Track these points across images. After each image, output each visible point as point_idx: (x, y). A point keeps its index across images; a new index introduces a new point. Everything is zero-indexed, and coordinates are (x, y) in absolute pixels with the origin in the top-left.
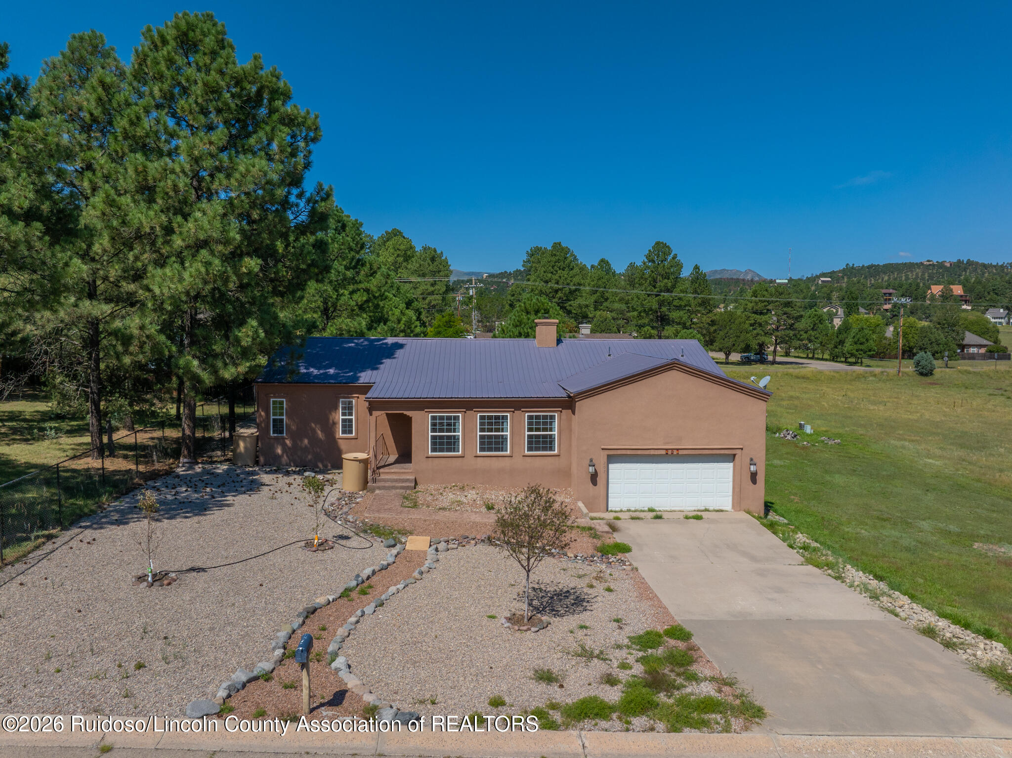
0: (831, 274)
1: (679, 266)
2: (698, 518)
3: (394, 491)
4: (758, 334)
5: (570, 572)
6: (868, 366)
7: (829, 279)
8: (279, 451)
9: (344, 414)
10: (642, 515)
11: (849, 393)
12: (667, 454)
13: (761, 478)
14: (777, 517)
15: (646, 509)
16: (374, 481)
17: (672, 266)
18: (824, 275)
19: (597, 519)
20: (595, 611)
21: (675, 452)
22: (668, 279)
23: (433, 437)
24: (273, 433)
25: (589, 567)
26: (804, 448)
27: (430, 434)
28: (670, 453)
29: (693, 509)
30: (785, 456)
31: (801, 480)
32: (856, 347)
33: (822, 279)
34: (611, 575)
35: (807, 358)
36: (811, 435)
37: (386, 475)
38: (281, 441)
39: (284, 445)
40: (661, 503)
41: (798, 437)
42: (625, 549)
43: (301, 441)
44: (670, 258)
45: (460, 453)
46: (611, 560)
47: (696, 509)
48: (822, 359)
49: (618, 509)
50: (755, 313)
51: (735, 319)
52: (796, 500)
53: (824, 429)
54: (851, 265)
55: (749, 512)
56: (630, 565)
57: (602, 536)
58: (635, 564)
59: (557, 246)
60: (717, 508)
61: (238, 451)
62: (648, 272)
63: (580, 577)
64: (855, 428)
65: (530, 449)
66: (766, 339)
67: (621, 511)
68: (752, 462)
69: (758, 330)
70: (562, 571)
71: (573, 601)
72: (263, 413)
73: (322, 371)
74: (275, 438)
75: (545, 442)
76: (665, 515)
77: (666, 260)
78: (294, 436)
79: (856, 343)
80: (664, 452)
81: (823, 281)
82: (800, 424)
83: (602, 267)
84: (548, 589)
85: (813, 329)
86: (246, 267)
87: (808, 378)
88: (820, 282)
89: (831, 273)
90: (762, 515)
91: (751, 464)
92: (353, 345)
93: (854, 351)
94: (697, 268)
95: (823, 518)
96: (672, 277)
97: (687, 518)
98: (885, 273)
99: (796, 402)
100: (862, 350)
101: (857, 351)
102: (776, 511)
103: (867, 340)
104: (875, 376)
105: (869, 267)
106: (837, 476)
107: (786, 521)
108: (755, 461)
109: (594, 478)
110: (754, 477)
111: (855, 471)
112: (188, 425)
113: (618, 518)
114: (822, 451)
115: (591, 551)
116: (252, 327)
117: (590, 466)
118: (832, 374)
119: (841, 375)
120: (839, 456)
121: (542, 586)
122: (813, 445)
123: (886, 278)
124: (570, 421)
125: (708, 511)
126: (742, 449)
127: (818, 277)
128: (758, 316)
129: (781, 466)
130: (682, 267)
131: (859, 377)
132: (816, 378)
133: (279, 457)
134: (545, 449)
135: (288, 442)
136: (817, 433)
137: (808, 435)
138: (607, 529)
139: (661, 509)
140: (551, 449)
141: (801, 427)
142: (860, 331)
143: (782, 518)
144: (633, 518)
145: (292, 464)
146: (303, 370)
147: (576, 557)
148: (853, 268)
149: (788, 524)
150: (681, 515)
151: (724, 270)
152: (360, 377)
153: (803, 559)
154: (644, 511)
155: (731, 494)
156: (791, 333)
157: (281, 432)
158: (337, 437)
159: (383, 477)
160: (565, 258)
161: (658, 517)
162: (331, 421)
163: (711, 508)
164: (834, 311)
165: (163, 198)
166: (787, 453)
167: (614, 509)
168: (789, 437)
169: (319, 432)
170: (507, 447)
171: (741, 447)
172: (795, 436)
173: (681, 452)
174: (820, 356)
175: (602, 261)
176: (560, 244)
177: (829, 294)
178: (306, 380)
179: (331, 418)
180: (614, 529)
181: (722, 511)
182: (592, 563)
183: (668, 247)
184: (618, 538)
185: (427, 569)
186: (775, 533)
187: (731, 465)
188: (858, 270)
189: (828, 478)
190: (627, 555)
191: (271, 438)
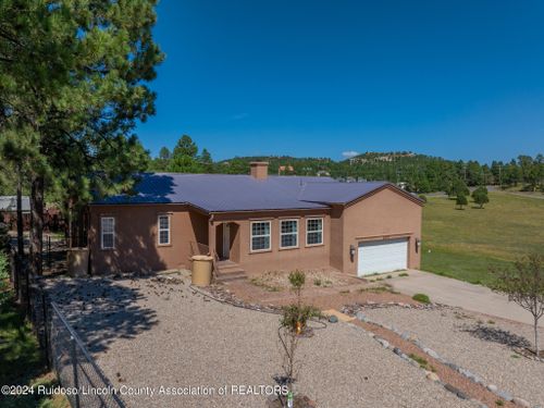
8: (109, 261)
9: (161, 227)
15: (373, 273)
17: (192, 149)
23: (253, 239)
24: (104, 246)
27: (252, 236)
28: (385, 238)
38: (110, 252)
39: (112, 255)
43: (127, 251)
45: (270, 248)
47: (393, 270)
65: (308, 243)
72: (94, 230)
75: (316, 237)
80: (382, 238)
97: (401, 276)
109: (352, 258)
110: (417, 249)
117: (351, 250)
124: (329, 222)
126: (413, 234)
130: (197, 150)
133: (108, 266)
134: (315, 242)
135: (116, 253)
140: (319, 241)
155: (406, 260)
157: (111, 245)
158: (156, 246)
161: (390, 277)
162: (152, 234)
169: (142, 243)
170: (296, 243)
178: (132, 202)
179: (152, 231)
180: (389, 286)
183: (190, 138)
191: (101, 251)
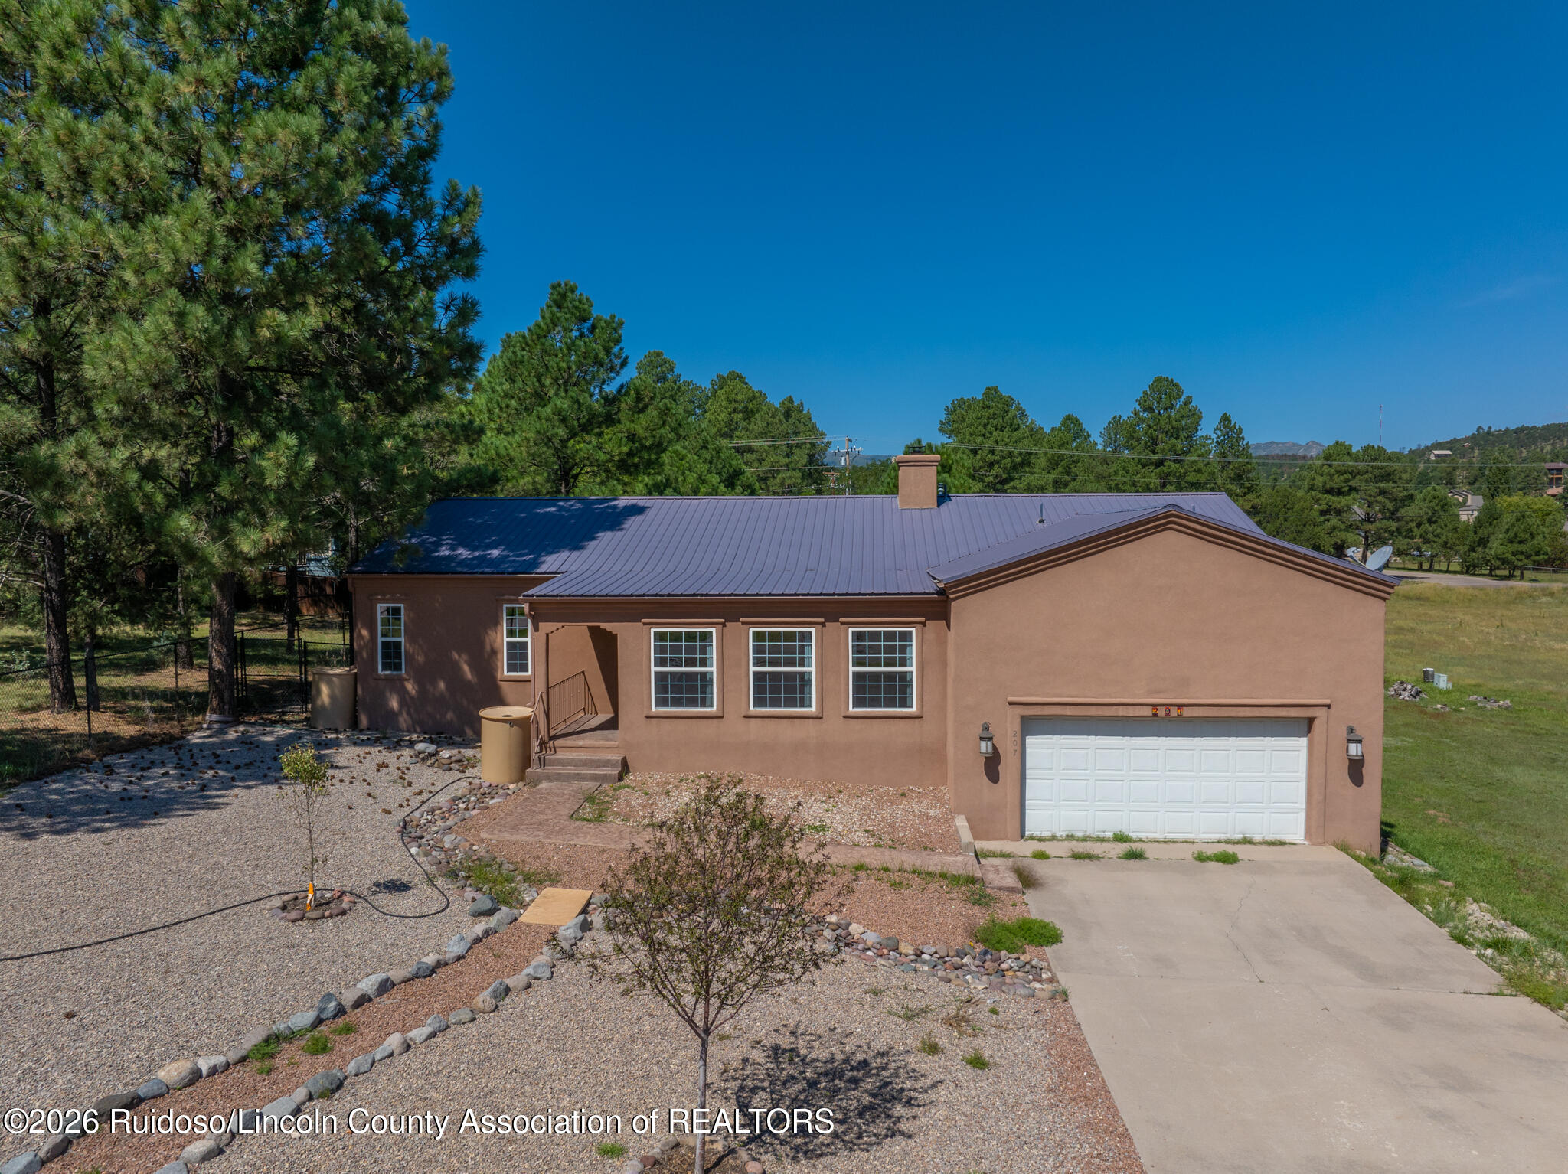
0: (1451, 444)
1: (1196, 416)
2: (1228, 859)
3: (576, 785)
4: (1334, 528)
5: (890, 1001)
6: (1534, 580)
7: (1448, 452)
8: (394, 704)
9: (511, 633)
10: (1097, 849)
11: (1506, 622)
12: (1155, 715)
13: (1373, 772)
14: (1406, 858)
15: (1110, 835)
16: (543, 763)
17: (1183, 417)
18: (1439, 445)
19: (994, 856)
20: (920, 1138)
21: (1174, 712)
22: (1177, 438)
23: (660, 676)
24: (384, 669)
25: (944, 988)
26: (1438, 715)
27: (653, 669)
28: (1162, 712)
29: (1216, 837)
30: (1402, 729)
31: (1442, 777)
32: (1510, 547)
33: (1436, 452)
34: (994, 1011)
35: (1420, 569)
36: (1448, 692)
37: (567, 752)
38: (396, 684)
39: (403, 693)
40: (1142, 824)
41: (1423, 695)
42: (1046, 936)
43: (434, 684)
44: (1179, 404)
45: (715, 708)
46: (1004, 966)
47: (1223, 837)
48: (1447, 572)
49: (1046, 834)
50: (1329, 491)
51: (1294, 503)
52: (1441, 820)
53: (1473, 682)
54: (1486, 429)
55: (1344, 848)
56: (1052, 980)
57: (996, 900)
58: (1065, 980)
59: (992, 393)
60: (1271, 837)
61: (319, 702)
62: (1141, 429)
63: (910, 1016)
64: (1534, 680)
65: (859, 702)
66: (1350, 537)
67: (1053, 838)
68: (1352, 736)
69: (1334, 521)
70: (869, 997)
71: (866, 1099)
72: (365, 633)
73: (476, 554)
74: (387, 678)
75: (890, 689)
76: (1150, 851)
77: (1172, 407)
78: (423, 677)
79: (1511, 541)
80: (1147, 712)
81: (1437, 456)
82: (1426, 673)
83: (1068, 429)
84: (814, 1055)
85: (1430, 521)
86: (269, 327)
87: (1427, 599)
88: (1432, 457)
89: (1450, 442)
90: (1375, 853)
91: (1349, 741)
92: (553, 509)
93: (1509, 556)
94: (1225, 418)
95: (1513, 862)
96: (1183, 434)
97: (1201, 858)
98: (1546, 440)
99: (1410, 637)
100: (1522, 553)
101: (1514, 554)
102: (1402, 844)
103: (1532, 536)
104: (1552, 594)
105: (1518, 431)
106: (1518, 770)
107: (1429, 869)
108: (1360, 732)
109: (992, 766)
110: (1356, 769)
111: (1554, 760)
112: (218, 652)
113: (1041, 856)
114: (1475, 721)
115: (959, 940)
116: (288, 448)
117: (982, 739)
118: (1471, 591)
119: (1487, 595)
120: (1512, 731)
121: (801, 1044)
122: (1455, 710)
123: (1548, 448)
124: (942, 643)
125: (1250, 842)
126: (1329, 706)
127: (1429, 449)
128: (1334, 498)
129: (1398, 748)
130: (1200, 418)
131: (1520, 597)
132: (1441, 600)
133: (392, 715)
134: (891, 703)
135: (409, 686)
136: (1458, 689)
137: (1441, 692)
138: (1011, 880)
139: (1143, 836)
140: (905, 703)
141: (1427, 677)
142: (1518, 520)
143: (1417, 861)
144: (1076, 856)
145: (418, 729)
146: (444, 552)
147: (919, 954)
148: (1489, 433)
149: (1437, 876)
150: (1188, 853)
151: (1272, 443)
152: (544, 562)
153: (1498, 978)
154: (1103, 840)
155: (1304, 806)
156: (1394, 526)
157: (398, 668)
158: (499, 677)
159: (561, 755)
160: (1006, 412)
161: (1135, 856)
162: (488, 648)
163: (1257, 837)
164: (1461, 499)
165: (106, 192)
166: (1406, 725)
167: (1037, 834)
168: (1406, 695)
169: (466, 668)
170: (810, 699)
171: (1327, 701)
172: (1418, 693)
173: (1187, 712)
174: (1444, 568)
175: (1068, 418)
176: (996, 389)
177: (1450, 473)
178: (444, 569)
179: (488, 641)
180: (1027, 880)
181: (1282, 843)
182: (952, 975)
183: (1177, 385)
184: (1036, 907)
185: (522, 984)
186: (1413, 901)
187: (1303, 742)
188: (1498, 437)
189: (1499, 773)
190: (1048, 950)
191: (378, 679)
